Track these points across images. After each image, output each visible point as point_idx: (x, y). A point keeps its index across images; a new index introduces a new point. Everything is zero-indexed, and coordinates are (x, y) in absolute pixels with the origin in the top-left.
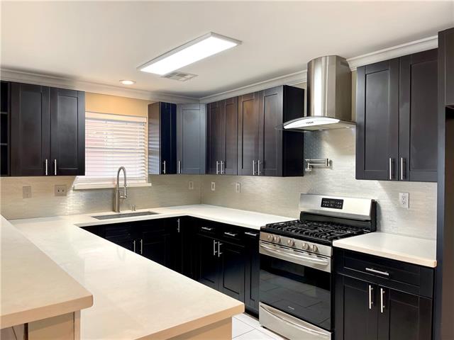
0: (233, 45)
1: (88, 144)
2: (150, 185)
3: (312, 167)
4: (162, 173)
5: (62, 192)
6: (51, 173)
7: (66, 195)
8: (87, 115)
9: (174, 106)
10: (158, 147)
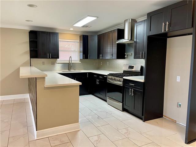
0: (96, 18)
1: (60, 49)
2: (80, 62)
3: (127, 56)
4: (83, 58)
5: (53, 64)
6: (49, 58)
7: (54, 65)
8: (59, 40)
9: (87, 36)
10: (82, 50)
